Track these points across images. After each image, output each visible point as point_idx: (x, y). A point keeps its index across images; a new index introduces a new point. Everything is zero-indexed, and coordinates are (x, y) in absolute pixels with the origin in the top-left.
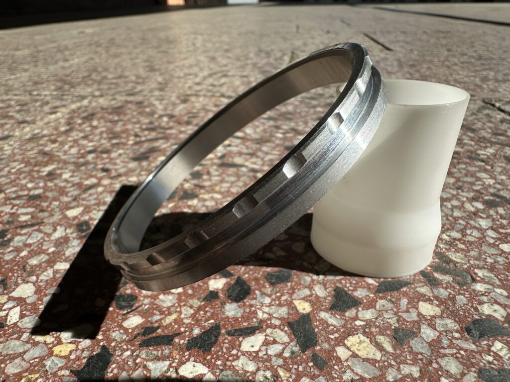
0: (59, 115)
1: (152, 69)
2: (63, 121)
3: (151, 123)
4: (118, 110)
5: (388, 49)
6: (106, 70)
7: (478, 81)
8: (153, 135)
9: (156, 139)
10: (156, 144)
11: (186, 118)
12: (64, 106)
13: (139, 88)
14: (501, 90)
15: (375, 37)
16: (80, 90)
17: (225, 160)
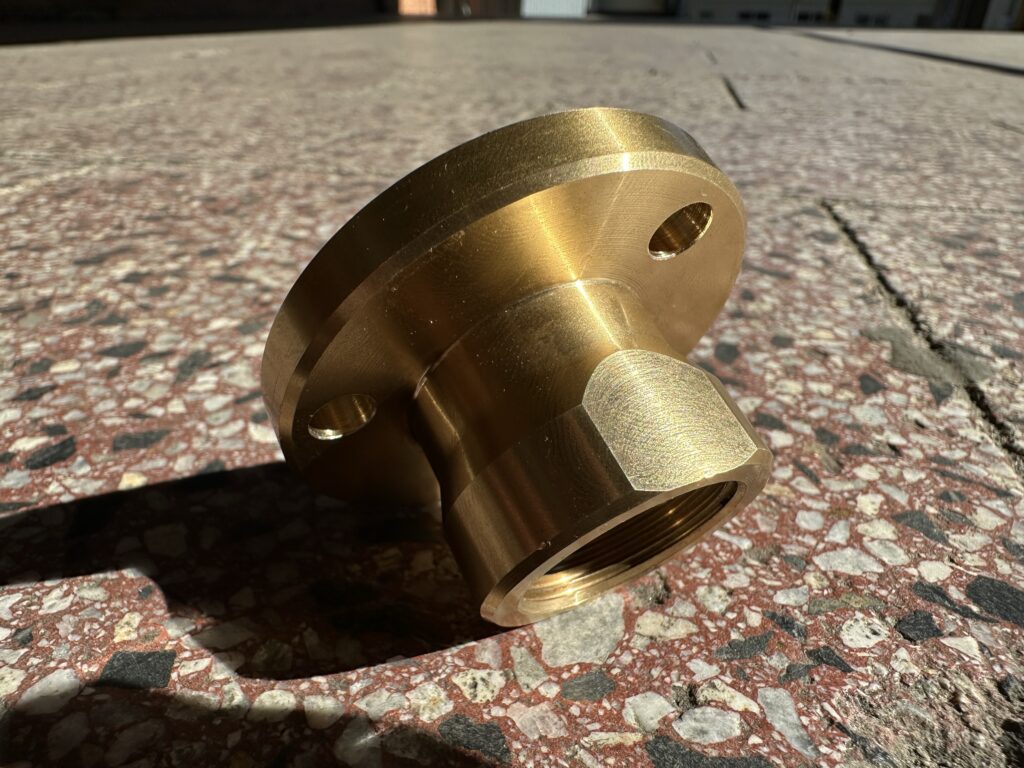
0: (19, 188)
1: (256, 122)
2: (14, 199)
3: (166, 209)
4: (125, 187)
5: (741, 106)
6: (172, 120)
7: (850, 167)
8: (151, 226)
9: (144, 235)
10: (140, 242)
11: (232, 205)
12: (39, 175)
13: (202, 151)
14: (878, 185)
15: (739, 86)
16: (93, 153)
17: (233, 273)
